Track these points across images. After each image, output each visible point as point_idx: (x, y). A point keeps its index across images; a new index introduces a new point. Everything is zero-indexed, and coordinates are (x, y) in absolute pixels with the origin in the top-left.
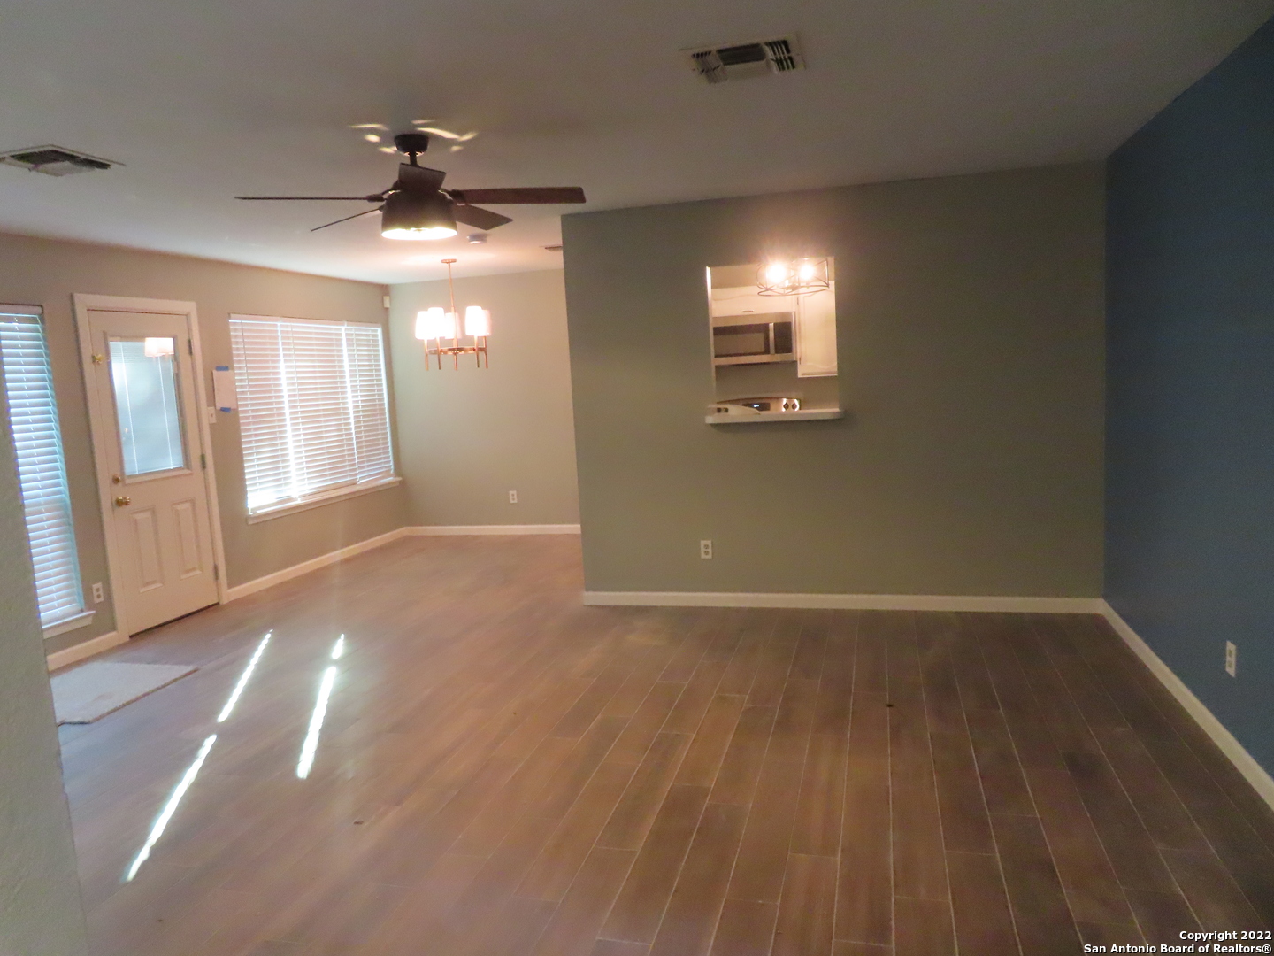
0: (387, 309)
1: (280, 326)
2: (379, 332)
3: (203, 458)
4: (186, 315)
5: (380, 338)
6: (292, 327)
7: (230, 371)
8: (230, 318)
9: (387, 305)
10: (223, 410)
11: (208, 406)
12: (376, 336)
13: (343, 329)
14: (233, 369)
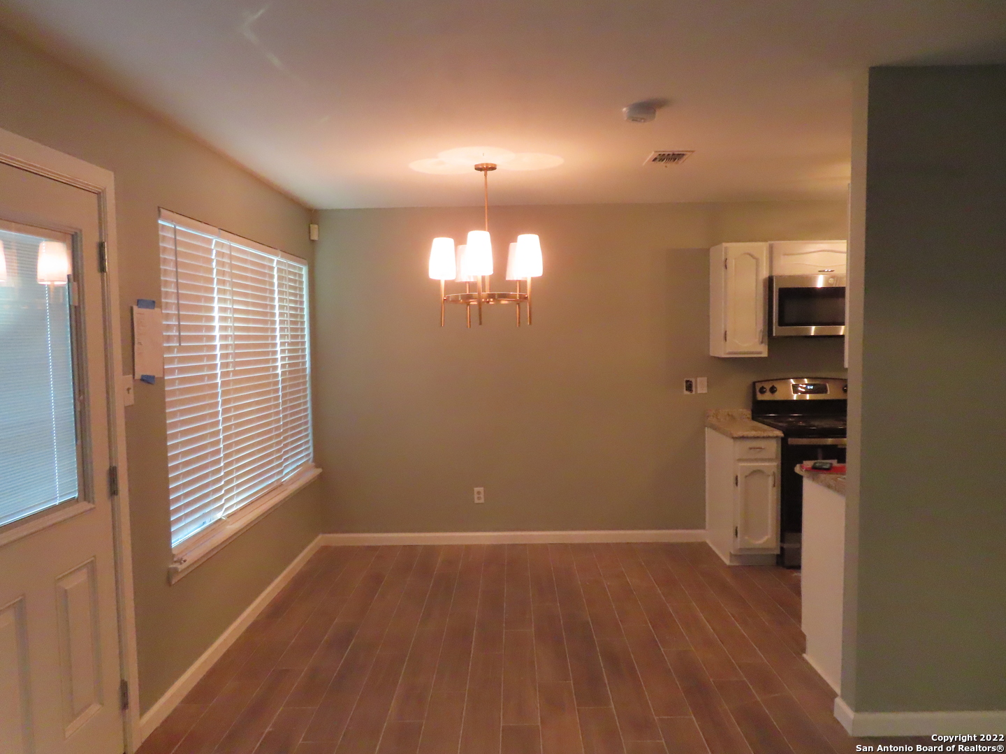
0: (313, 241)
1: (217, 244)
2: (304, 271)
3: (113, 474)
4: (98, 194)
5: (305, 279)
6: (231, 248)
7: (157, 310)
8: (159, 215)
9: (315, 237)
10: (147, 380)
11: (124, 374)
12: (301, 276)
13: (275, 260)
14: (160, 307)
